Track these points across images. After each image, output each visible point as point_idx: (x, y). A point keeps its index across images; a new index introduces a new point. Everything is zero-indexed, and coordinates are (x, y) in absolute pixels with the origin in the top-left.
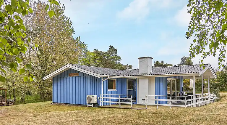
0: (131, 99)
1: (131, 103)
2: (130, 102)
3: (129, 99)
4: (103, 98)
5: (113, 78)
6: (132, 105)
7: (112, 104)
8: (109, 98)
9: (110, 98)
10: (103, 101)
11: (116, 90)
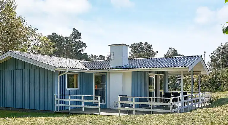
0: (99, 101)
1: (99, 107)
2: (98, 105)
3: (96, 101)
4: (59, 99)
5: (74, 72)
6: (99, 110)
7: (72, 109)
8: (67, 100)
9: (69, 100)
10: (59, 105)
11: (78, 89)
